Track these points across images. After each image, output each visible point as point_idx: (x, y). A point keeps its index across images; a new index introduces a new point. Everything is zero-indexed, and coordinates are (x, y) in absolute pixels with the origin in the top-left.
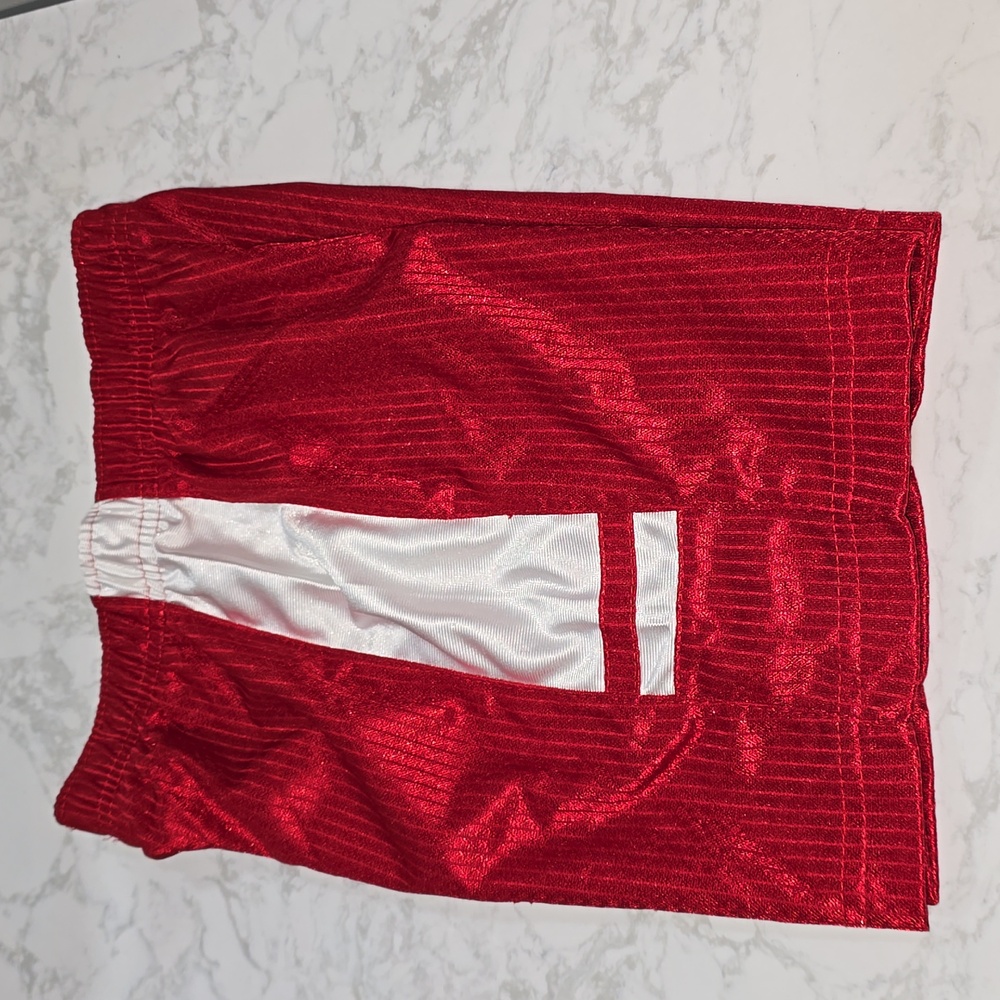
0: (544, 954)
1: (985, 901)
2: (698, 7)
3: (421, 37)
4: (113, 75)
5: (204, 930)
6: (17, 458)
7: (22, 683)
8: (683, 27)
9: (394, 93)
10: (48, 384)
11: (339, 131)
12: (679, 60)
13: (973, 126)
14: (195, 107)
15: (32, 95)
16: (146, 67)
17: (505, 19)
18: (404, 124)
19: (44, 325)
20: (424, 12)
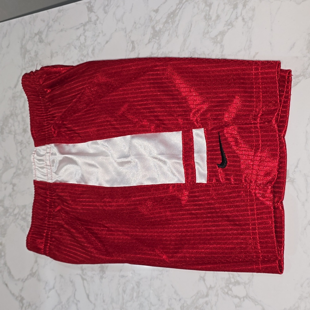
0: (180, 300)
2: (236, 8)
3: (153, 18)
4: (62, 30)
5: (76, 290)
6: (27, 144)
7: (25, 213)
8: (232, 14)
9: (144, 35)
11: (127, 46)
12: (230, 24)
14: (85, 39)
15: (38, 36)
16: (71, 28)
17: (178, 13)
18: (147, 44)
20: (154, 11)
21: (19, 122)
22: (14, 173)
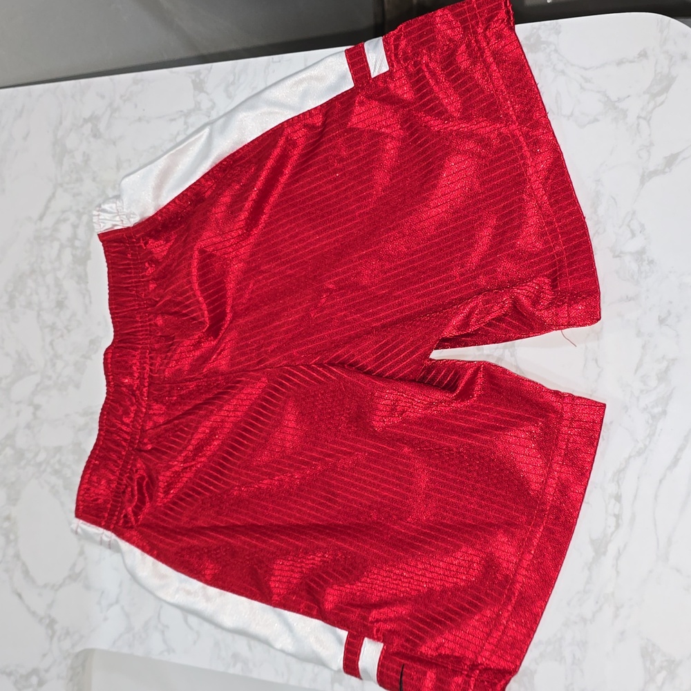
1: (597, 602)
4: (140, 119)
5: (161, 607)
6: (65, 331)
7: (59, 461)
10: (88, 291)
13: (614, 199)
15: (89, 125)
16: (160, 117)
19: (87, 257)
21: (48, 287)
22: (38, 385)
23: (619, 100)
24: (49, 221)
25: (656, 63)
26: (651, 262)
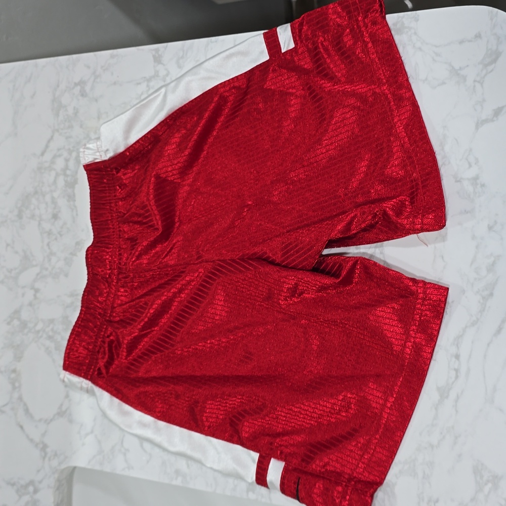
1: (441, 433)
4: (115, 83)
6: (58, 236)
7: (52, 330)
10: (75, 206)
13: (456, 140)
15: (79, 88)
16: (129, 82)
19: (75, 182)
21: (47, 204)
22: (38, 274)
23: (461, 69)
24: (48, 157)
25: (488, 42)
26: (483, 185)
